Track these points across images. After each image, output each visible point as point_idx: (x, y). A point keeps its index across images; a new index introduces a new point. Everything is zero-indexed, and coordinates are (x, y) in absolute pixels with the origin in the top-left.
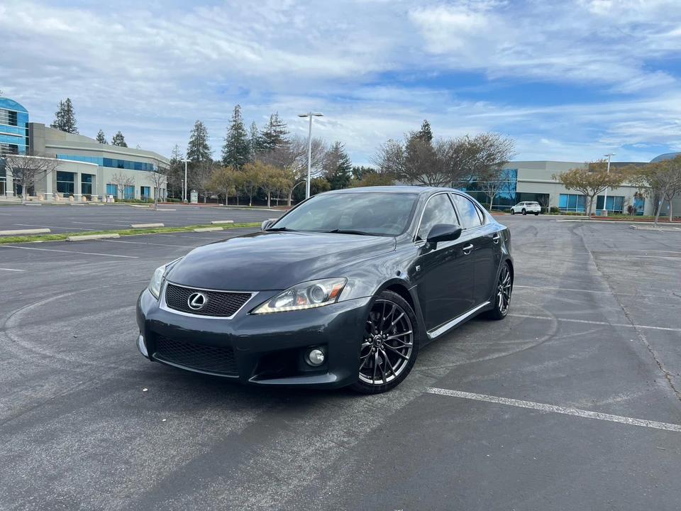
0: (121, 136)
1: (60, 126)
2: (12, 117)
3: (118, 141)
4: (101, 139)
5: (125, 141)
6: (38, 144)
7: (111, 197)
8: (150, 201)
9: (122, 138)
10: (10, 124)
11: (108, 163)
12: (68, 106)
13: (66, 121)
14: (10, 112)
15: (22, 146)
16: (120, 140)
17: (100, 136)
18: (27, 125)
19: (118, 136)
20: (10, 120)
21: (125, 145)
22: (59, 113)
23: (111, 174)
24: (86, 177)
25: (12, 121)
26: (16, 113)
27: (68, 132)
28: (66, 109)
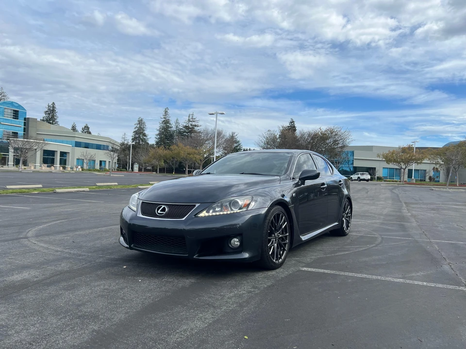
0: (88, 127)
1: (47, 121)
2: (15, 114)
3: (85, 131)
4: (74, 129)
5: (90, 130)
6: (32, 132)
7: (79, 167)
8: (105, 170)
9: (88, 128)
10: (13, 118)
11: (78, 144)
12: (53, 107)
13: (51, 116)
14: (14, 111)
15: (21, 133)
16: (86, 130)
17: (73, 127)
18: (25, 119)
19: (85, 127)
20: (13, 116)
21: (90, 133)
22: (47, 112)
23: (80, 152)
24: (63, 154)
25: (15, 116)
26: (18, 111)
27: (52, 124)
28: (52, 109)
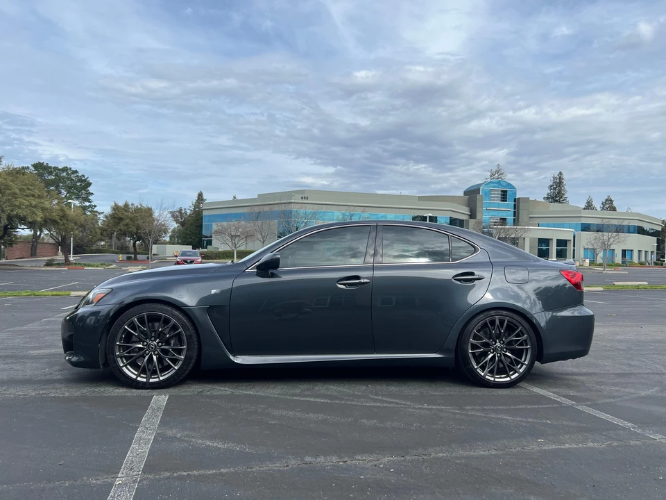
0: (611, 200)
1: (552, 198)
2: (504, 195)
3: (607, 206)
4: (589, 206)
5: (615, 204)
6: (523, 215)
7: (587, 261)
8: (632, 264)
9: (611, 201)
10: (502, 201)
11: (586, 228)
12: (560, 178)
13: (557, 193)
14: (502, 191)
15: (510, 218)
16: (609, 205)
17: (588, 202)
18: (515, 200)
19: (607, 200)
20: (502, 198)
21: (614, 209)
22: (551, 186)
25: (504, 198)
26: (507, 191)
27: (560, 202)
28: (558, 181)
